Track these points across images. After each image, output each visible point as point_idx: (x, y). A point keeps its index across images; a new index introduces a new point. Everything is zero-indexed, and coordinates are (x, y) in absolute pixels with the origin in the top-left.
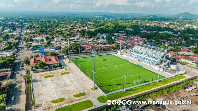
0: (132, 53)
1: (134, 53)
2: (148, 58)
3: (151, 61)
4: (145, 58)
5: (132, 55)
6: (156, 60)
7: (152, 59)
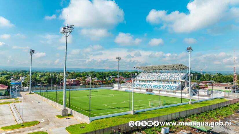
0: (136, 84)
1: (138, 83)
2: (161, 84)
3: (167, 87)
4: (156, 85)
5: (136, 86)
6: (174, 85)
7: (167, 85)
